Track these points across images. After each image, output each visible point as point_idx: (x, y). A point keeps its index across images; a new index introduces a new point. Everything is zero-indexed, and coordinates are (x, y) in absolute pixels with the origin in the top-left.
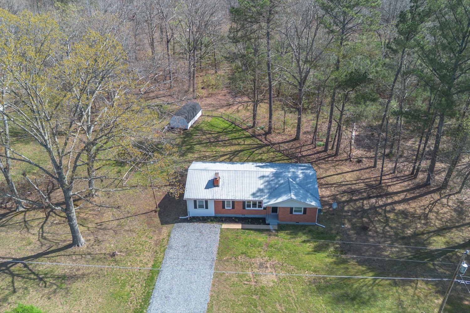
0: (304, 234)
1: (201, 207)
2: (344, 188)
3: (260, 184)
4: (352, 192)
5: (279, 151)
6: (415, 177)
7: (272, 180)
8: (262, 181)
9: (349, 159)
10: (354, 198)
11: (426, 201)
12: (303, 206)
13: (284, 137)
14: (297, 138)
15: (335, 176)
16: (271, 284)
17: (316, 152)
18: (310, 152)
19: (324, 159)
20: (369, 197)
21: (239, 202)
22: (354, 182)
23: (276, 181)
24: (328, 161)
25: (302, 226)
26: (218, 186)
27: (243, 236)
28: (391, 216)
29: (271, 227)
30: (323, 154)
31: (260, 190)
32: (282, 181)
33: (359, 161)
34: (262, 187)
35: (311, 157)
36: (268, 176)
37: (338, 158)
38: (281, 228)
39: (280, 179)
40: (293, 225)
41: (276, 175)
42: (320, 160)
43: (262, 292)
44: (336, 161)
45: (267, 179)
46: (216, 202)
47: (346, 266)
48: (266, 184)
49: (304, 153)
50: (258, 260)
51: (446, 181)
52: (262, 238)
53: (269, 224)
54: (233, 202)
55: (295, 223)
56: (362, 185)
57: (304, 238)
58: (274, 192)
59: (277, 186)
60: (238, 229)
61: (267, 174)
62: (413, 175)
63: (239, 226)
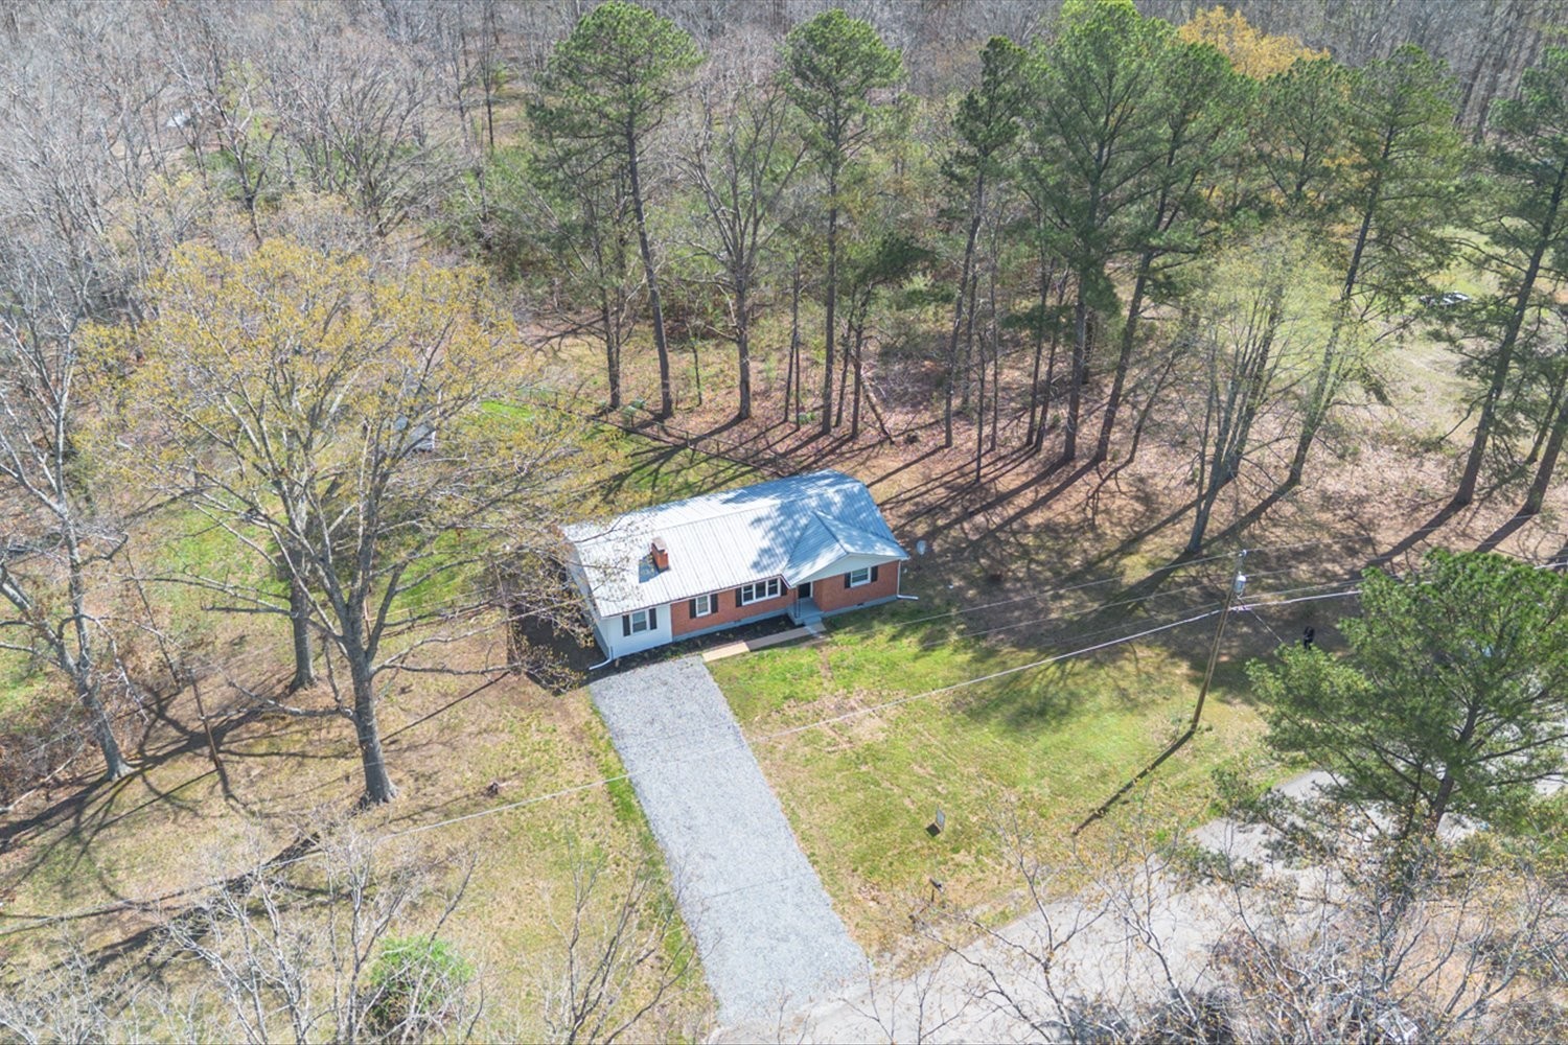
0: (884, 623)
1: (640, 627)
2: (908, 507)
3: (759, 539)
4: (931, 511)
5: (718, 456)
6: (1038, 448)
7: (782, 524)
8: (759, 531)
9: (886, 438)
10: (940, 523)
11: (1079, 492)
12: (869, 565)
13: (709, 418)
14: (743, 415)
15: (877, 486)
16: (882, 736)
17: (804, 438)
18: (790, 443)
19: (832, 452)
20: (968, 515)
21: (726, 593)
22: (923, 489)
23: (790, 523)
24: (842, 454)
25: (872, 609)
26: (667, 569)
27: (766, 665)
28: (1029, 540)
29: (810, 630)
30: (824, 442)
31: (765, 552)
32: (803, 521)
33: (912, 440)
34: (766, 544)
35: (799, 453)
36: (768, 518)
37: (861, 442)
38: (833, 625)
39: (796, 517)
40: (854, 613)
41: (787, 511)
42: (824, 456)
43: (872, 754)
44: (861, 450)
45: (770, 523)
46: (675, 606)
47: (998, 659)
48: (772, 534)
49: (781, 448)
50: (830, 702)
51: (1103, 442)
52: (805, 657)
53: (802, 625)
54: (715, 597)
55: (856, 607)
56: (942, 492)
57: (889, 630)
58: (798, 550)
59: (798, 533)
60: (743, 655)
61: (763, 513)
62: (1032, 446)
63: (740, 648)
